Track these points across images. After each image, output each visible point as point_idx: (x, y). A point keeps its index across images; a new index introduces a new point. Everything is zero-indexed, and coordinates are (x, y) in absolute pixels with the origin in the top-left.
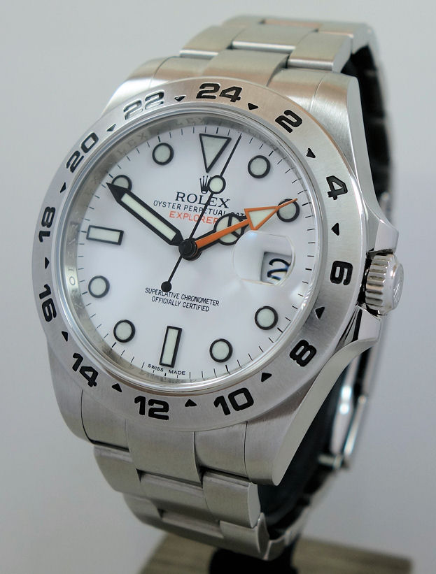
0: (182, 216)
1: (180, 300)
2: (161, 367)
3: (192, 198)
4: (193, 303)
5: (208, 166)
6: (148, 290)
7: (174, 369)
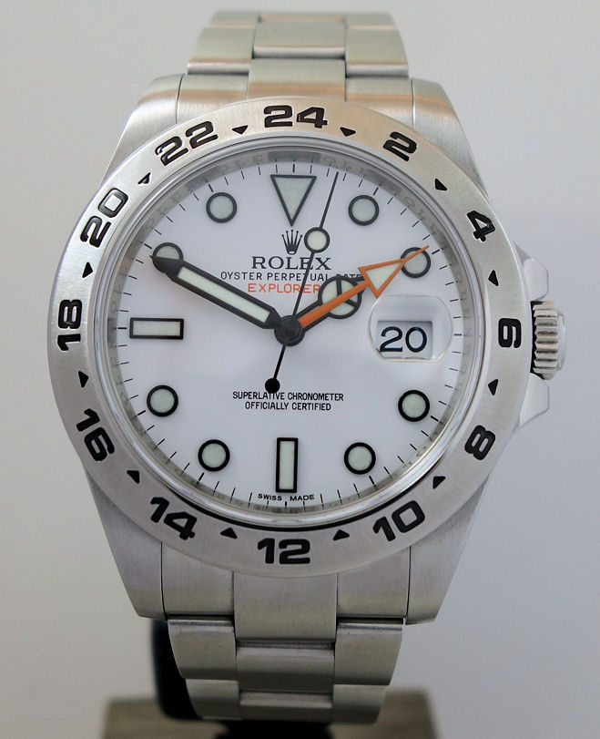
0: (267, 288)
1: (286, 401)
2: (277, 495)
3: (276, 263)
4: (306, 402)
5: (292, 217)
6: (236, 395)
7: (297, 495)
